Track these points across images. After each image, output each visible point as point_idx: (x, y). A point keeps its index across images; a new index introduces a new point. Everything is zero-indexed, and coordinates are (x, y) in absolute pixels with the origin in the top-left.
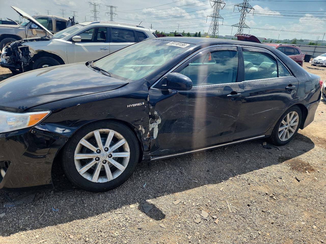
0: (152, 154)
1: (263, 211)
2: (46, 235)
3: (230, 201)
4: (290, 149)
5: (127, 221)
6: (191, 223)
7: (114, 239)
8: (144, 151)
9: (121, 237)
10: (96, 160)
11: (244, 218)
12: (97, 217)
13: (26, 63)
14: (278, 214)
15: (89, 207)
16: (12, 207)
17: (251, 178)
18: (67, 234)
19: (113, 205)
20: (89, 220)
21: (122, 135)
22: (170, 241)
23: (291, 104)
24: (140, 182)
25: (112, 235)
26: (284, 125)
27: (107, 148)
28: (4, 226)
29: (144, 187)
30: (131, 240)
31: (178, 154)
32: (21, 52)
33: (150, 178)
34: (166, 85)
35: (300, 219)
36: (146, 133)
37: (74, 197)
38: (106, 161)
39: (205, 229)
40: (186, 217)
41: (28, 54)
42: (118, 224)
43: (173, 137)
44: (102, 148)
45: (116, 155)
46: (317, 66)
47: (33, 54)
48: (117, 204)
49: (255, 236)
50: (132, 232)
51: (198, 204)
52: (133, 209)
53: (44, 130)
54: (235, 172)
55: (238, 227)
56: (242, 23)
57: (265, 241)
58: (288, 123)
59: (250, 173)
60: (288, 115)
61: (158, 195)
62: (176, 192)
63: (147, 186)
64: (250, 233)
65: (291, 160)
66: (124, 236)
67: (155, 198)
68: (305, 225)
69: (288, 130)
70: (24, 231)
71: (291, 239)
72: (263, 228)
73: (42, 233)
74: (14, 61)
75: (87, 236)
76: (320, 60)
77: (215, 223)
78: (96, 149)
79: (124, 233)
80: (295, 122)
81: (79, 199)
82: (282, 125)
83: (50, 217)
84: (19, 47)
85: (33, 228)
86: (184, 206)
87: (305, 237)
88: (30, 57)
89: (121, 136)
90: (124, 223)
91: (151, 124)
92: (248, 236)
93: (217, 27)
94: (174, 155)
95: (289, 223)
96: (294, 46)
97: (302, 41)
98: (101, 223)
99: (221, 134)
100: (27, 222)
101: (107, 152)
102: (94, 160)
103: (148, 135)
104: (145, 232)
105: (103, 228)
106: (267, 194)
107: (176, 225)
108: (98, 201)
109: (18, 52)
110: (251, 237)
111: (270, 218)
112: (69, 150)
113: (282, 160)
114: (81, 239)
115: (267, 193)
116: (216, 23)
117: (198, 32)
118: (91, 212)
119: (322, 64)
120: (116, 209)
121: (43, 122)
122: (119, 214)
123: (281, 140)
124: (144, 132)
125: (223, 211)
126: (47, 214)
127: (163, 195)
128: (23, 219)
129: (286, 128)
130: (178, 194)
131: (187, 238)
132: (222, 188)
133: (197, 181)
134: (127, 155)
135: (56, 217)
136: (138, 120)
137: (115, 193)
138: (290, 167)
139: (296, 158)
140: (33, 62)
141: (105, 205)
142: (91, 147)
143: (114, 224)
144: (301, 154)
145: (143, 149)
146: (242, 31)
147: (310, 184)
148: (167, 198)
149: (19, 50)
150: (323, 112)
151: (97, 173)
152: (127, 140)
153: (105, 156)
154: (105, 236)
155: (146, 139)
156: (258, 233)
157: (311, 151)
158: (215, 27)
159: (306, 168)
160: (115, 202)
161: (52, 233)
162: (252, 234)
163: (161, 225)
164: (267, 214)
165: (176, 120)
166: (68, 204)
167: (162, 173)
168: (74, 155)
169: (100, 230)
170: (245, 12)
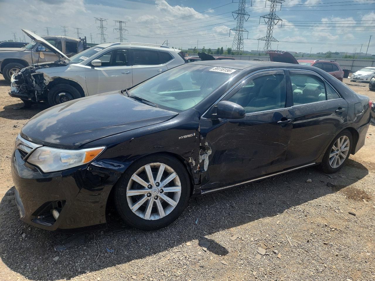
0: (203, 188)
1: (325, 244)
2: (107, 277)
3: (289, 234)
4: (343, 177)
5: (187, 259)
6: (253, 259)
7: (177, 278)
8: (195, 185)
9: (185, 275)
10: (148, 196)
11: (307, 251)
12: (155, 256)
13: (41, 92)
14: (341, 246)
15: (144, 247)
16: (64, 250)
17: (307, 209)
18: (128, 275)
19: (168, 243)
20: (148, 259)
21: (173, 168)
22: (236, 278)
23: (341, 128)
24: (192, 219)
25: (176, 274)
26: (334, 150)
27: (158, 183)
28: (61, 270)
29: (196, 223)
30: (195, 278)
31: (228, 187)
32: (35, 80)
33: (200, 213)
34: (216, 114)
35: (365, 250)
36: (196, 165)
37: (126, 237)
38: (157, 196)
39: (268, 264)
40: (247, 253)
41: (42, 81)
42: (178, 262)
43: (223, 168)
44: (154, 183)
45: (167, 190)
46: (357, 82)
47: (49, 81)
48: (173, 242)
49: (322, 269)
50: (195, 270)
51: (256, 239)
52: (190, 246)
53: (100, 166)
54: (288, 203)
55: (302, 261)
56: (269, 36)
57: (332, 273)
58: (339, 148)
59: (304, 204)
60: (339, 140)
61: (214, 231)
62: (231, 227)
63: (199, 222)
64: (316, 266)
65: (345, 188)
66: (187, 275)
67: (211, 234)
68: (371, 256)
69: (339, 156)
70: (83, 274)
71: (358, 270)
72: (328, 261)
73: (103, 275)
74: (27, 89)
75: (150, 276)
76: (359, 75)
77: (278, 257)
78: (148, 184)
79: (186, 272)
80: (346, 147)
81: (132, 239)
82: (333, 151)
83: (107, 258)
84: (32, 74)
85: (92, 270)
86: (242, 242)
87: (373, 268)
88: (45, 85)
89: (172, 170)
90: (184, 261)
91: (201, 155)
92: (315, 270)
93: (242, 42)
94: (224, 188)
95: (354, 254)
96: (332, 61)
97: (337, 53)
98: (160, 263)
99: (272, 163)
100: (84, 264)
101: (159, 187)
102: (146, 196)
103: (198, 168)
104: (207, 270)
105: (164, 267)
106: (326, 226)
107: (238, 261)
108: (152, 240)
109: (31, 79)
110: (317, 270)
111: (333, 250)
112: (122, 187)
113: (335, 188)
114: (144, 279)
115: (326, 224)
116: (240, 37)
117: (221, 48)
118: (147, 251)
119: (363, 79)
120: (172, 247)
121: (98, 159)
122: (177, 252)
123: (332, 167)
124: (194, 164)
125: (284, 245)
126: (102, 255)
127: (218, 231)
128: (79, 261)
129: (337, 154)
130: (233, 230)
131: (252, 274)
132: (279, 221)
133: (250, 215)
134: (178, 189)
135: (112, 257)
136: (188, 152)
137: (167, 231)
138: (346, 196)
139: (350, 186)
140: (48, 90)
141: (160, 244)
142: (142, 182)
143: (174, 262)
144: (355, 181)
145: (194, 183)
146: (269, 45)
147: (368, 213)
148: (223, 234)
149: (32, 77)
150: (371, 135)
151: (149, 210)
152: (178, 173)
153: (156, 192)
154: (168, 276)
155: (196, 172)
156: (324, 266)
157: (365, 178)
158: (239, 41)
159: (362, 197)
160: (170, 240)
161: (113, 274)
162: (317, 267)
163: (223, 262)
164: (329, 246)
165: (225, 151)
166: (122, 245)
167: (212, 207)
168: (126, 192)
169: (162, 269)
170: (272, 23)
